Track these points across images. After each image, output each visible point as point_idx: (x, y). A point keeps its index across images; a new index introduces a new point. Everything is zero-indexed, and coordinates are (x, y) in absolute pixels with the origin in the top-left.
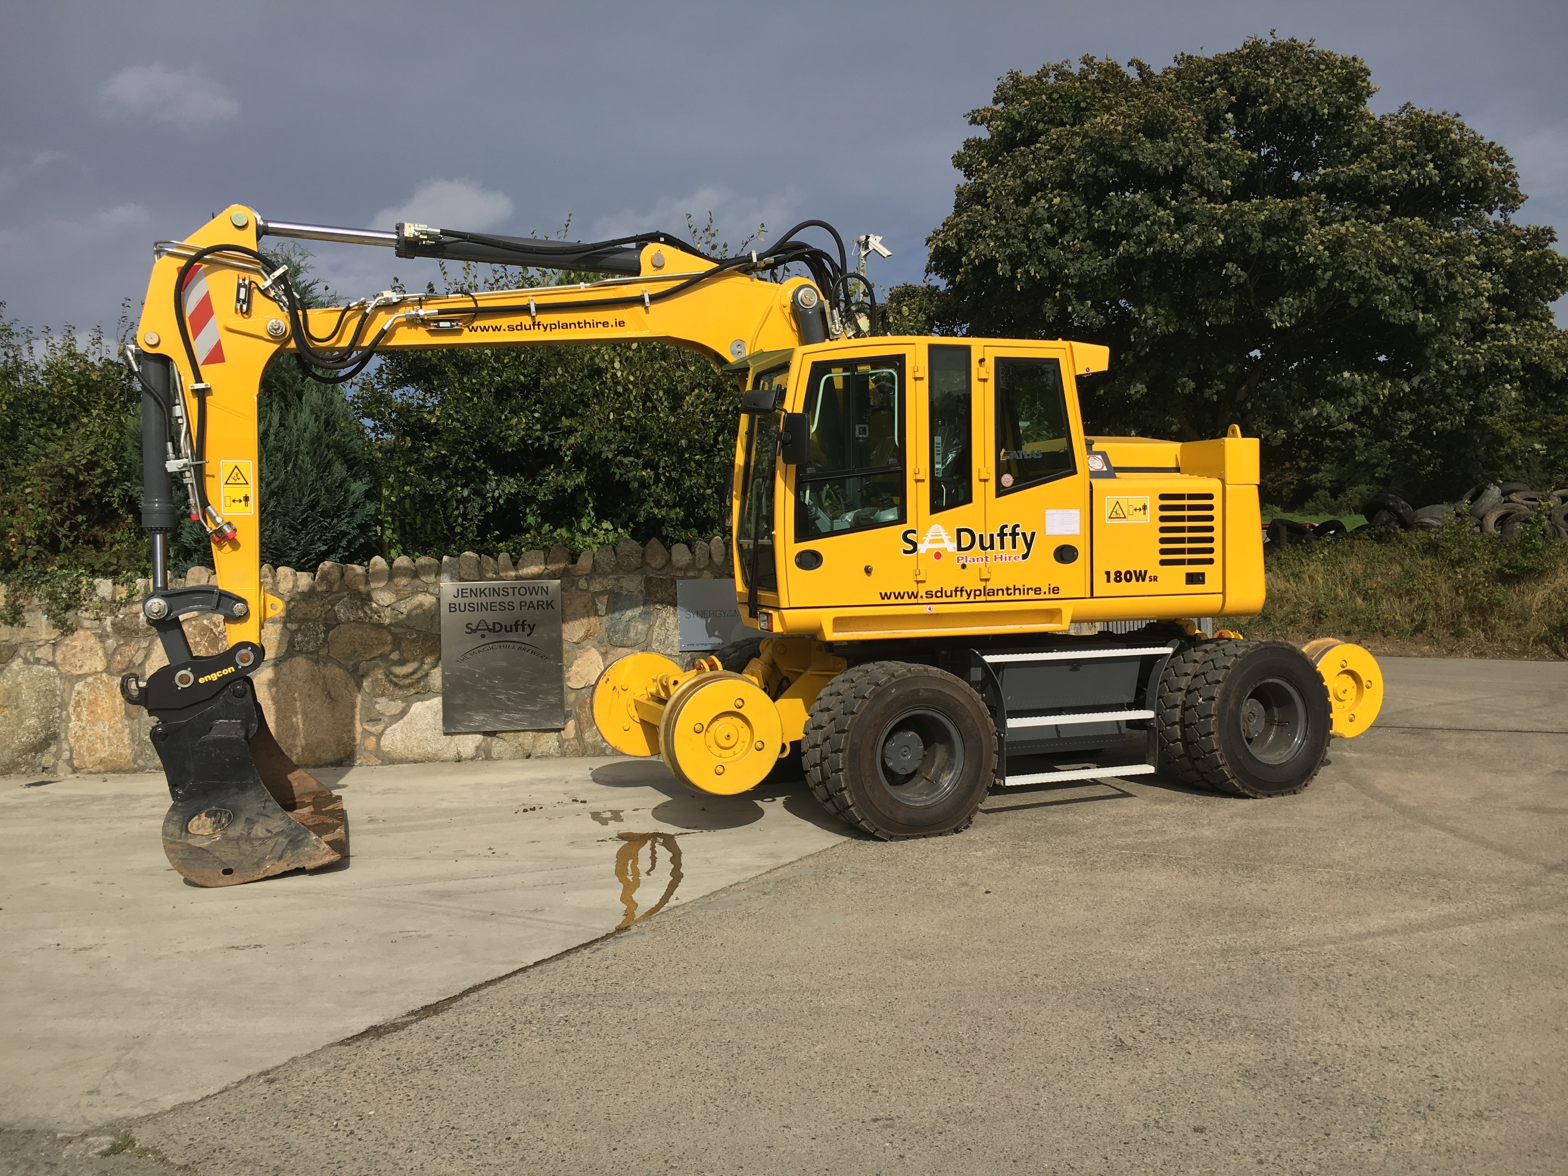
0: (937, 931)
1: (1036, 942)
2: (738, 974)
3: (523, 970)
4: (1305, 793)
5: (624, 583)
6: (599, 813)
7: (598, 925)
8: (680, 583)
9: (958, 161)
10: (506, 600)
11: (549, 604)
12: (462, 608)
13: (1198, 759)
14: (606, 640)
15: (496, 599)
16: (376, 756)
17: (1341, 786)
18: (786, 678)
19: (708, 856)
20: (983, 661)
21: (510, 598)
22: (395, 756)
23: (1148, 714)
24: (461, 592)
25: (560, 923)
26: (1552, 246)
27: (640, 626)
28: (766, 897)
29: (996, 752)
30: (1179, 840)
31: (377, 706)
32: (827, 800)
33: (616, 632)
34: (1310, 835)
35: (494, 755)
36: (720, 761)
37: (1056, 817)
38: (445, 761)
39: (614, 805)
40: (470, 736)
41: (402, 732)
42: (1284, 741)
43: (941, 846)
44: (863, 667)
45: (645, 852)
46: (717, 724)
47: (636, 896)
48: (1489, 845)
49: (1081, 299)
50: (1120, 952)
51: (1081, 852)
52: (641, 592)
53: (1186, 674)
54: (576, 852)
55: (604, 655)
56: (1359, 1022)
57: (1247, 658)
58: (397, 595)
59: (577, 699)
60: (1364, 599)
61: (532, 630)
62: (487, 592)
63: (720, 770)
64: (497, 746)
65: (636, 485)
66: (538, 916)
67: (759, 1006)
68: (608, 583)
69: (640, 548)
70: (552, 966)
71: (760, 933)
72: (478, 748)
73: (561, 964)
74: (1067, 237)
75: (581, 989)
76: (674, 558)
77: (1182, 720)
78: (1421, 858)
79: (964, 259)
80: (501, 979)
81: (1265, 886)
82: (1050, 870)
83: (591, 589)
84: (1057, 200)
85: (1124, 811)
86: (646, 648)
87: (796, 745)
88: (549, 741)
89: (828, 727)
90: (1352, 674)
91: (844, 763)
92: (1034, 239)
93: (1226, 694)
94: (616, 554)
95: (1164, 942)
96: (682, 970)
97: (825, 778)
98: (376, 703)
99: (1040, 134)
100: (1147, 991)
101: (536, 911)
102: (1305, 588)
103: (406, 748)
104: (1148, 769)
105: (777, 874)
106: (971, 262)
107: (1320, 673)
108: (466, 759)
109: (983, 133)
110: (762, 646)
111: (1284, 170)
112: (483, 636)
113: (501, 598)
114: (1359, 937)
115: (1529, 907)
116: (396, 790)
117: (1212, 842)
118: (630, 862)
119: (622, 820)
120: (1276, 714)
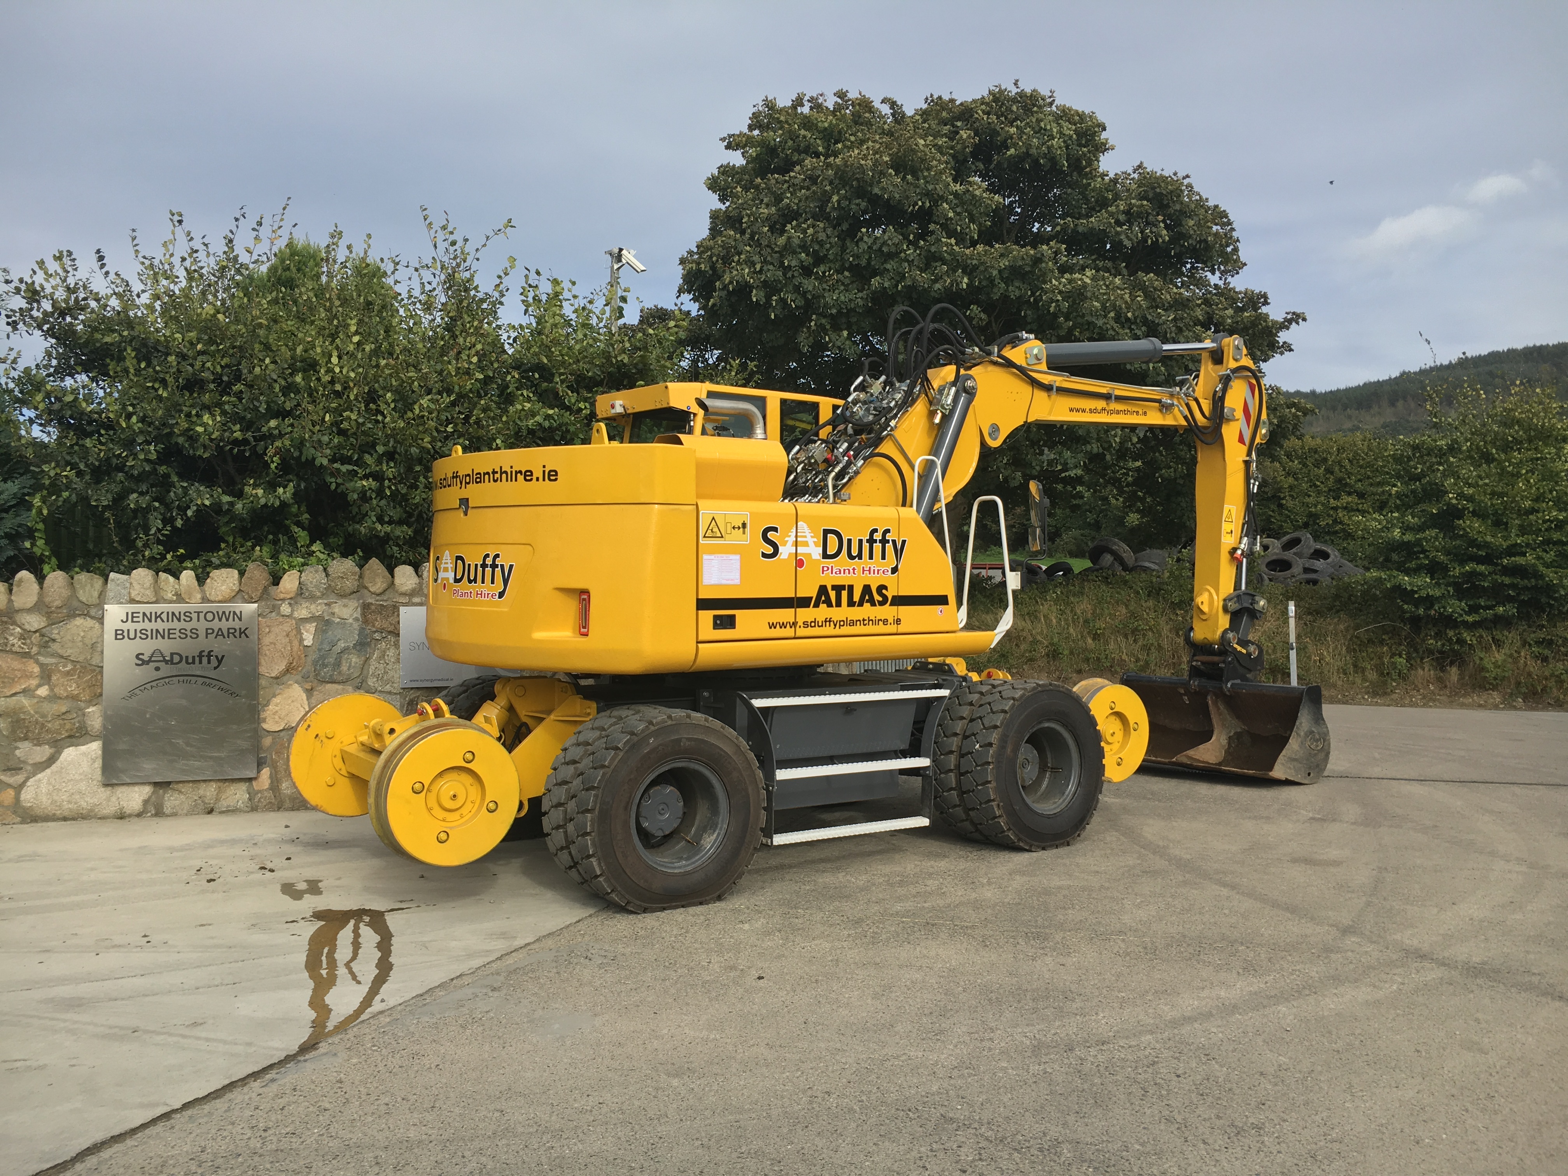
0: (705, 1033)
1: (822, 1045)
2: (457, 1110)
3: (166, 1116)
4: (1078, 847)
5: (336, 609)
6: (292, 885)
7: (277, 1044)
8: (402, 609)
9: (713, 184)
10: (189, 626)
11: (243, 632)
12: (132, 635)
13: (973, 809)
14: (312, 674)
15: (176, 625)
16: (15, 812)
17: (1111, 837)
18: (525, 724)
19: (425, 939)
20: (751, 706)
21: (194, 624)
22: (39, 812)
23: (923, 762)
24: (132, 617)
25: (225, 1042)
26: (1264, 309)
27: (355, 660)
28: (496, 994)
29: (764, 809)
30: (961, 903)
31: (17, 752)
32: (571, 868)
33: (324, 666)
34: (1094, 895)
35: (167, 810)
36: (444, 826)
37: (828, 879)
38: (103, 818)
39: (311, 873)
40: (136, 788)
41: (49, 783)
42: (1057, 788)
43: (702, 918)
44: (616, 713)
45: (345, 936)
46: (441, 782)
47: (329, 999)
48: (1275, 905)
49: (837, 328)
50: (920, 1054)
51: (859, 922)
52: (356, 619)
53: (962, 718)
54: (258, 938)
55: (309, 692)
56: (1204, 1142)
57: (1024, 702)
58: (48, 618)
59: (274, 743)
60: (1094, 639)
61: (220, 662)
62: (164, 616)
63: (443, 836)
64: (172, 800)
65: (355, 496)
66: (198, 1032)
67: (484, 1159)
68: (317, 608)
69: (357, 569)
70: (207, 1108)
71: (487, 1047)
72: (146, 802)
73: (219, 1104)
74: (822, 268)
75: (243, 1143)
76: (397, 581)
77: (958, 766)
78: (1212, 920)
79: (717, 284)
80: (134, 1131)
81: (1062, 960)
82: (828, 945)
83: (296, 615)
84: (810, 231)
85: (898, 868)
86: (361, 686)
87: (535, 802)
88: (238, 794)
89: (575, 783)
90: (1120, 716)
91: (592, 825)
92: (789, 266)
93: (1003, 740)
94: (327, 575)
95: (967, 1038)
96: (383, 1108)
97: (569, 842)
98: (17, 748)
99: (794, 164)
100: (960, 1111)
101: (195, 1024)
102: (1041, 626)
103: (54, 802)
104: (923, 822)
105: (510, 961)
106: (725, 287)
107: (1093, 717)
108: (130, 816)
109: (737, 159)
110: (497, 688)
111: (1025, 220)
112: (157, 669)
113: (183, 624)
114: (1175, 1023)
115: (1337, 980)
116: (33, 857)
117: (996, 905)
118: (326, 950)
119: (320, 893)
120: (1049, 760)
